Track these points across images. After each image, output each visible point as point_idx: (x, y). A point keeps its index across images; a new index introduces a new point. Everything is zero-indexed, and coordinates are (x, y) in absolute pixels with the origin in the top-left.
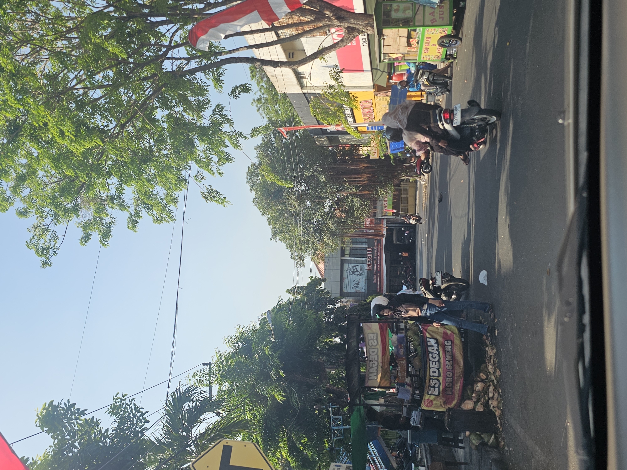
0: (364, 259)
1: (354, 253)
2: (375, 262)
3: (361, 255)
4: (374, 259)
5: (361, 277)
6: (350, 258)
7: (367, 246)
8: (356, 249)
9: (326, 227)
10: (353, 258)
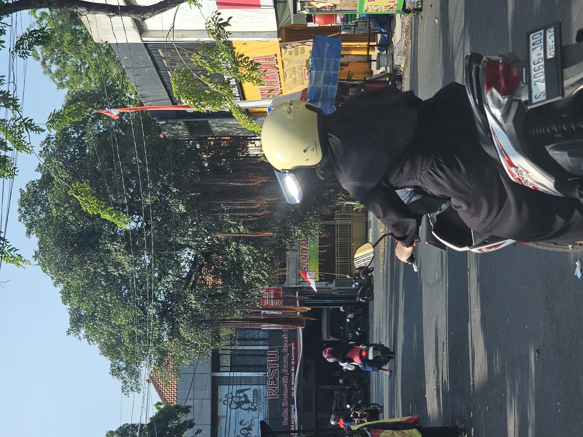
0: (261, 374)
1: (239, 363)
2: (285, 380)
3: (254, 366)
4: (282, 375)
5: (255, 414)
6: (232, 374)
7: (267, 348)
8: (244, 354)
9: (183, 306)
10: (239, 374)
